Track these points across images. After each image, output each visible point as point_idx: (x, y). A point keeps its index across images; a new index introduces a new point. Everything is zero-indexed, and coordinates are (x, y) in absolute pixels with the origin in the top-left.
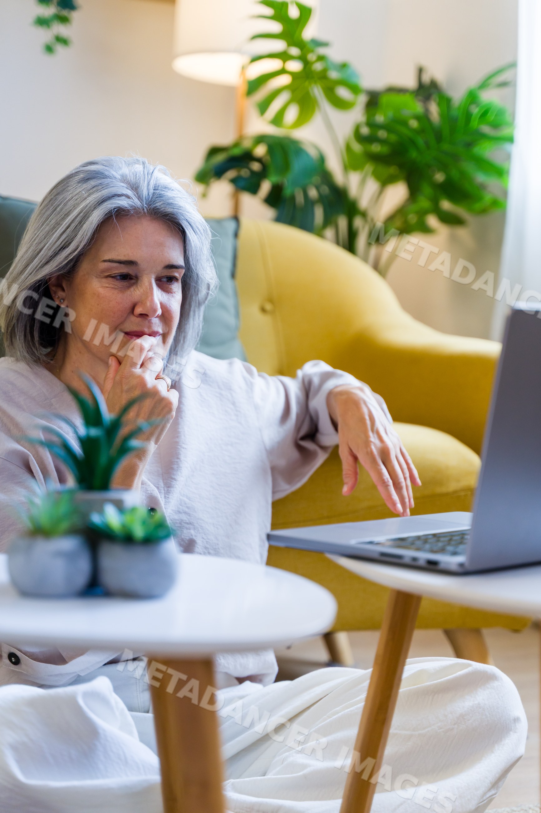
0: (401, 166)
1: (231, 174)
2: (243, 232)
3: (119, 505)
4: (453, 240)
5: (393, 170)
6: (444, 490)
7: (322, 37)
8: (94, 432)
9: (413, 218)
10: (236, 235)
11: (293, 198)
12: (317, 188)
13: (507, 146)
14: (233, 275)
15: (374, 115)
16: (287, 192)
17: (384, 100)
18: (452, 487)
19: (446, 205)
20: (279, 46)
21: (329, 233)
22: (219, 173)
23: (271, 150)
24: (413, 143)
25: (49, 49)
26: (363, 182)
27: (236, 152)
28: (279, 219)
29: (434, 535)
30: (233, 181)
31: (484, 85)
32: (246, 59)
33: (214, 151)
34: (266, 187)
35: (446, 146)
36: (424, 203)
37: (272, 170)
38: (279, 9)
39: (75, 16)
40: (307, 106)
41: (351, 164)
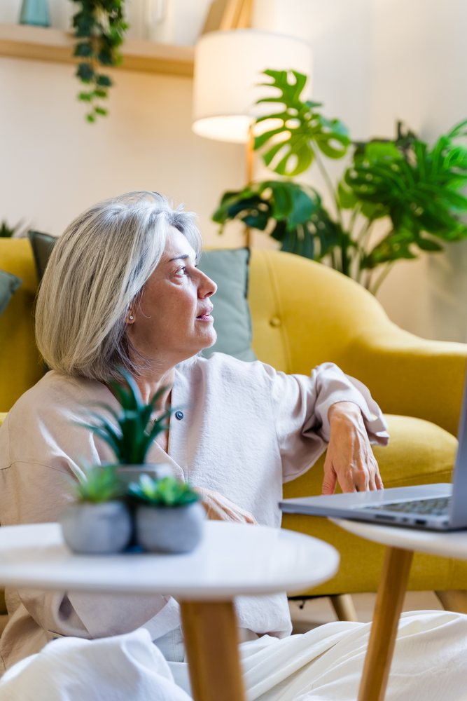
0: (385, 203)
1: (243, 214)
2: (253, 260)
3: (153, 476)
4: (432, 263)
5: (379, 206)
6: (431, 470)
7: (316, 99)
8: (131, 415)
9: (397, 247)
10: (248, 262)
11: (295, 232)
12: (316, 224)
14: (246, 296)
15: (362, 161)
16: (290, 227)
17: (369, 149)
18: (438, 467)
19: (425, 234)
20: (280, 108)
21: (327, 260)
22: (232, 213)
23: (275, 193)
24: (395, 183)
25: (90, 119)
26: (354, 217)
27: (246, 195)
28: (283, 249)
29: (422, 501)
30: (244, 220)
31: (454, 134)
32: (253, 120)
33: (228, 196)
34: (272, 224)
35: (422, 185)
36: (406, 233)
37: (276, 209)
38: (279, 78)
39: (111, 91)
40: (304, 156)
41: (343, 203)
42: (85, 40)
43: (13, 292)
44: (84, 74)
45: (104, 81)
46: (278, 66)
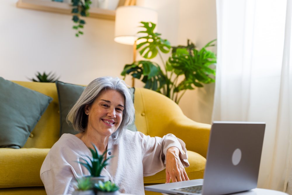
0: (183, 70)
1: (132, 73)
2: (136, 92)
3: (103, 181)
4: (199, 91)
5: (181, 71)
6: (197, 170)
7: (159, 32)
8: (96, 160)
9: (187, 85)
10: (134, 93)
11: (151, 79)
12: (158, 76)
13: (215, 64)
15: (175, 55)
16: (149, 78)
17: (178, 50)
18: (200, 169)
19: (197, 81)
20: (146, 35)
21: (162, 90)
22: (128, 72)
23: (144, 65)
24: (186, 63)
25: (77, 35)
26: (172, 74)
27: (134, 66)
28: (145, 87)
29: (193, 187)
30: (132, 75)
31: (207, 46)
32: (137, 38)
33: (127, 66)
34: (142, 76)
35: (196, 64)
36: (190, 80)
37: (144, 72)
38: (146, 25)
39: (85, 26)
40: (154, 52)
41: (168, 69)
42: (76, 7)
43: (49, 103)
44: (75, 19)
45: (83, 22)
46: (146, 21)
